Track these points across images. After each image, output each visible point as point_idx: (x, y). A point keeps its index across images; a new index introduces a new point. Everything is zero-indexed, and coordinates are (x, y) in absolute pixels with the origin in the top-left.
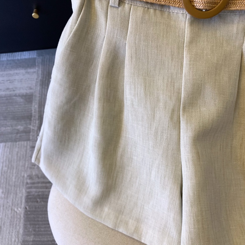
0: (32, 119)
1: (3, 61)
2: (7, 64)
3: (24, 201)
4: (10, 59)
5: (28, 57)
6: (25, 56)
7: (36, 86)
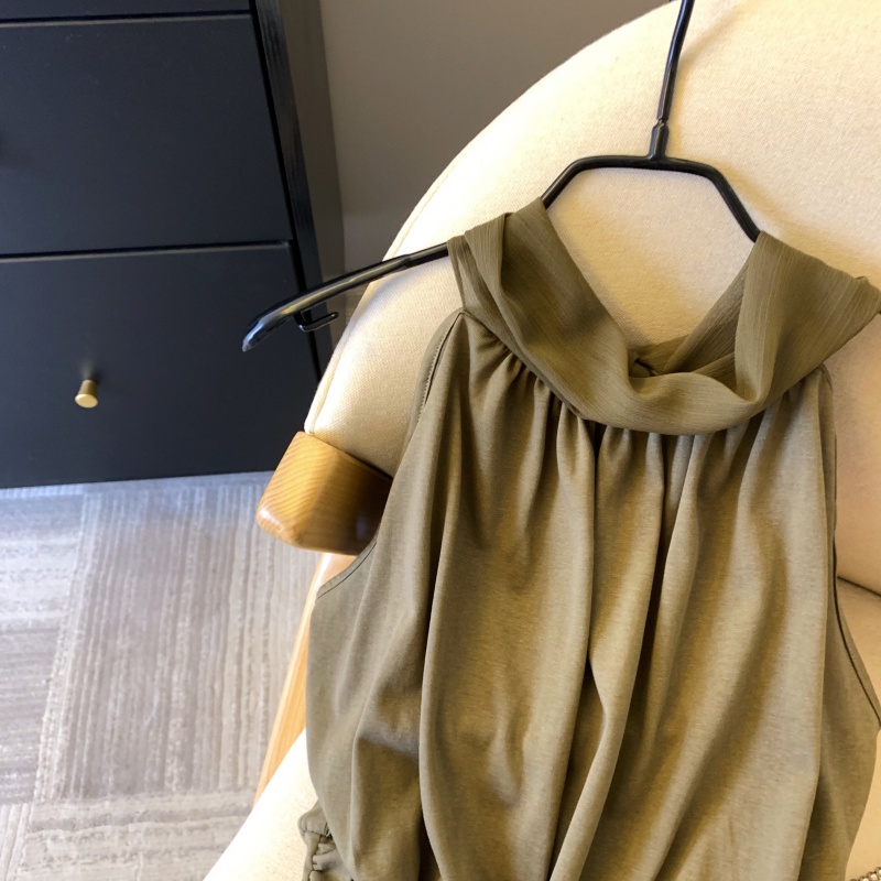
5: (55, 494)
7: (72, 596)
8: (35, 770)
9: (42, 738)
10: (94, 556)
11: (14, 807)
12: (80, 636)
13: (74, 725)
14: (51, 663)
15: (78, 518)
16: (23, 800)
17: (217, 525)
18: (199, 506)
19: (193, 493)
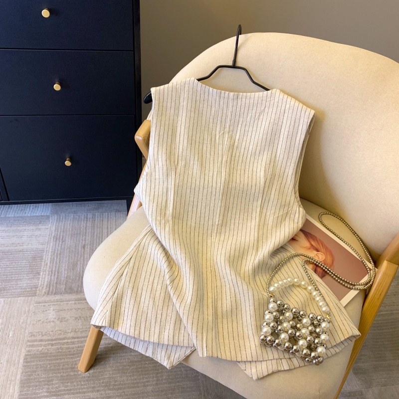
0: (41, 274)
1: (9, 218)
2: (15, 220)
3: (21, 361)
4: (18, 215)
5: (40, 214)
6: (36, 213)
7: (48, 242)
8: (37, 288)
9: (41, 279)
10: (55, 231)
11: (30, 297)
12: (52, 252)
13: (51, 276)
14: (42, 259)
15: (49, 221)
16: (33, 296)
17: (96, 223)
18: (90, 218)
19: (87, 215)
